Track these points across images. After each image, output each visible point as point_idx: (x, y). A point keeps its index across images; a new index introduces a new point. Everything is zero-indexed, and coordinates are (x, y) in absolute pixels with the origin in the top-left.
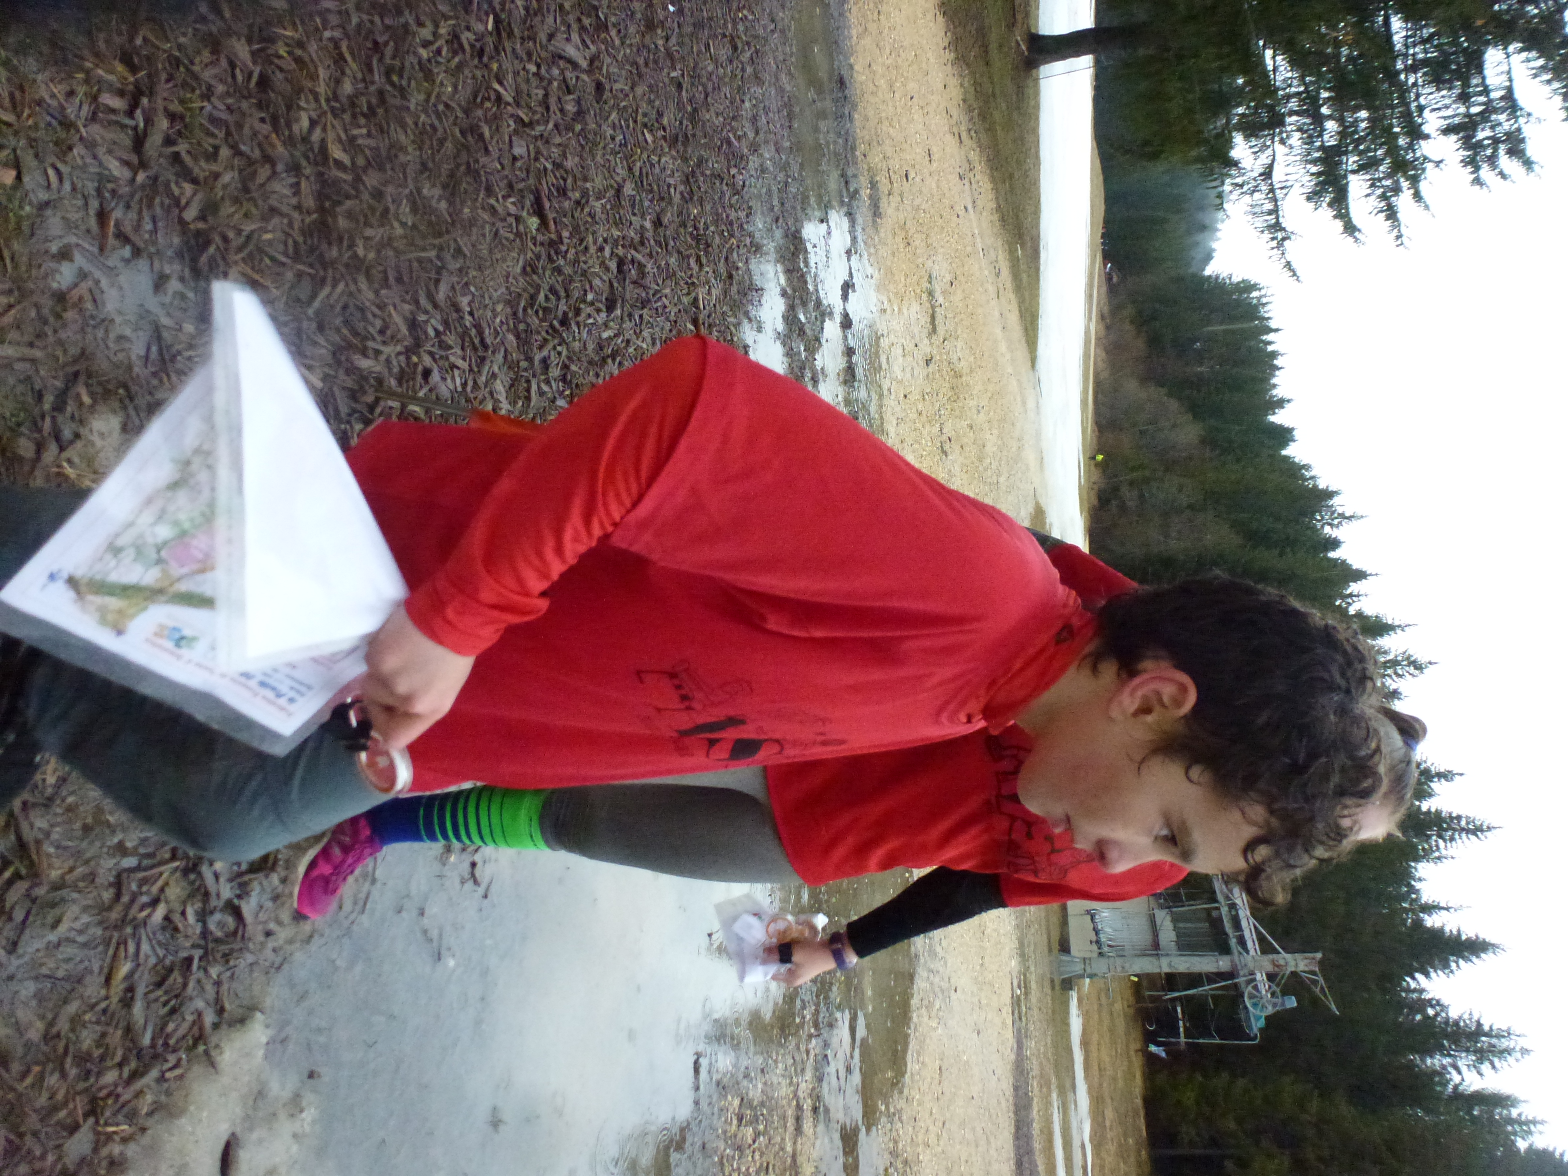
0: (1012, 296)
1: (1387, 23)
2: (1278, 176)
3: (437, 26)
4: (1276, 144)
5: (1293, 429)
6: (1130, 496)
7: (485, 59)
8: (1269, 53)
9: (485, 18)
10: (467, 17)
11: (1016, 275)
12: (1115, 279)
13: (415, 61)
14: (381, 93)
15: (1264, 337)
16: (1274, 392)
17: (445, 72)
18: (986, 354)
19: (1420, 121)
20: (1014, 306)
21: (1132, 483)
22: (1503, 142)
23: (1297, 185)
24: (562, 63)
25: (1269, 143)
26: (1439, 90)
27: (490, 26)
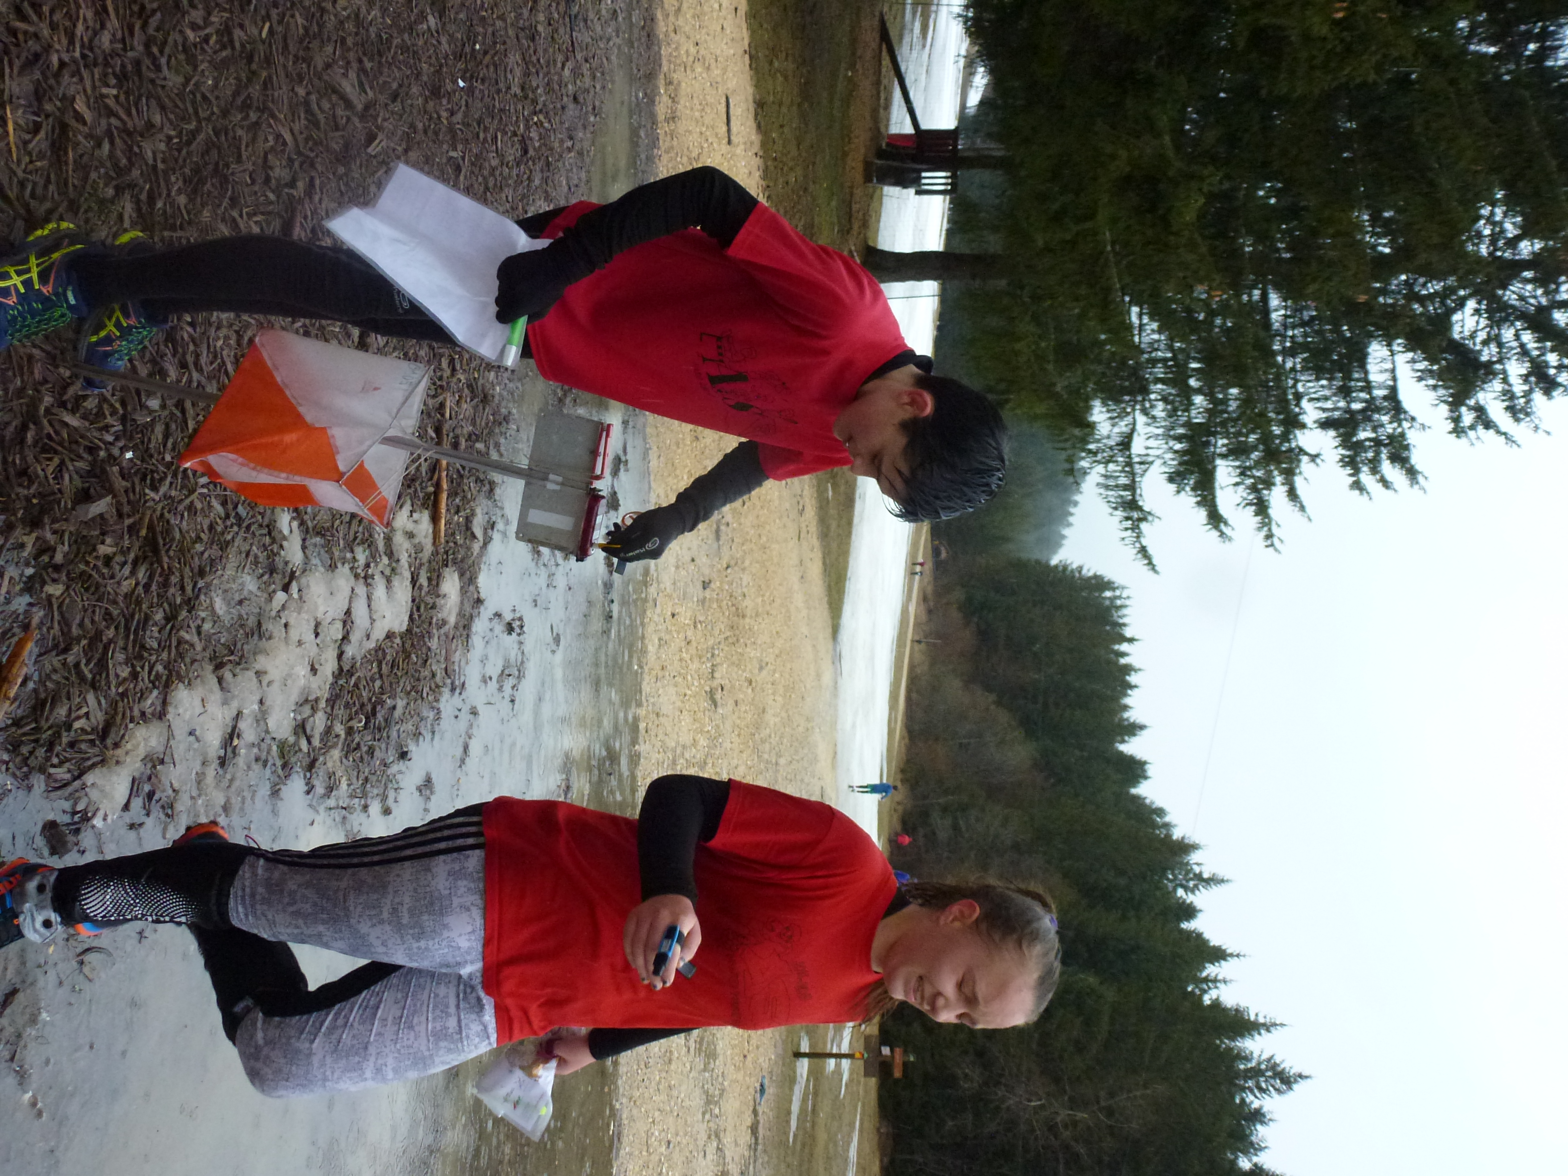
0: (816, 542)
1: (1265, 297)
2: (1138, 447)
3: (209, 14)
4: (1137, 413)
5: (1145, 763)
6: (942, 826)
7: (254, 66)
8: (1135, 310)
9: (261, 24)
10: (242, 16)
11: (823, 520)
12: (944, 555)
13: (180, 40)
14: (137, 63)
15: (1116, 647)
16: (1126, 715)
17: (209, 62)
18: (778, 601)
19: (1297, 410)
20: (817, 555)
21: (945, 809)
22: (1385, 445)
23: (1158, 462)
24: (334, 98)
25: (1129, 410)
26: (1318, 379)
27: (264, 34)
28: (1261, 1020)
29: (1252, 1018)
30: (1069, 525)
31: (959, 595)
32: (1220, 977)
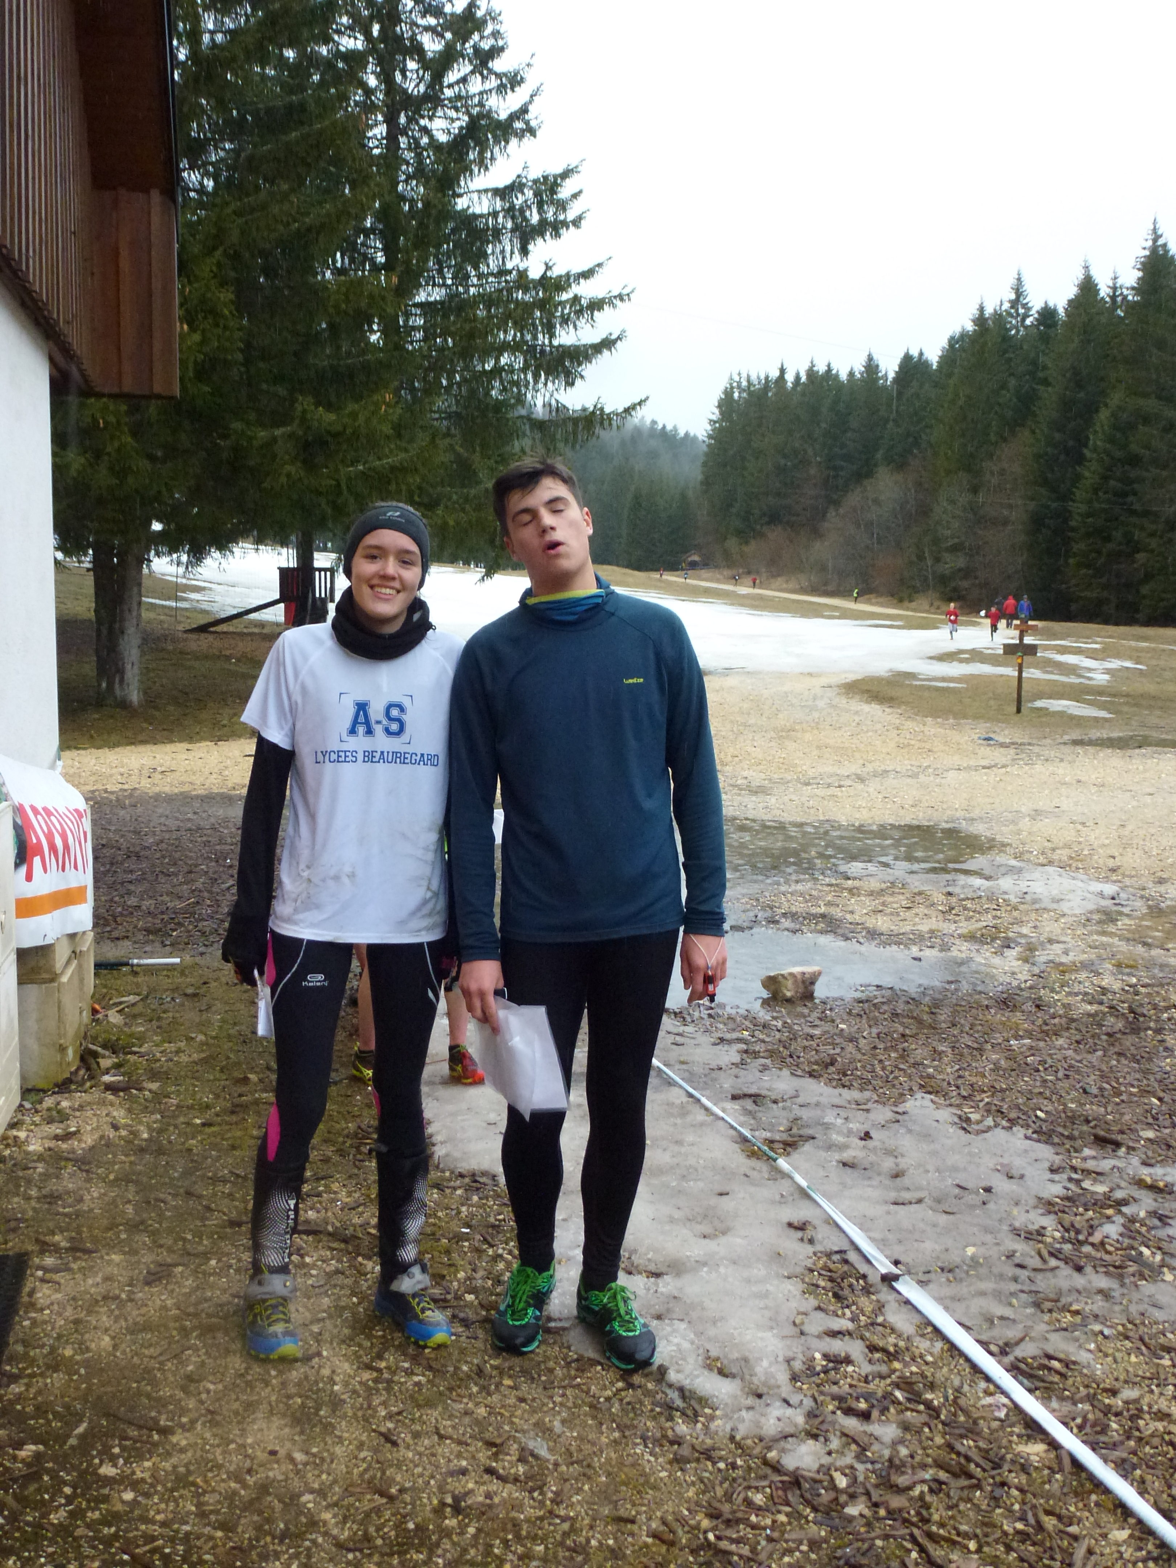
16: (858, 375)
19: (514, 274)
21: (937, 559)
23: (556, 395)
28: (1150, 243)
29: (1147, 253)
30: (675, 429)
31: (732, 543)
32: (1111, 284)
